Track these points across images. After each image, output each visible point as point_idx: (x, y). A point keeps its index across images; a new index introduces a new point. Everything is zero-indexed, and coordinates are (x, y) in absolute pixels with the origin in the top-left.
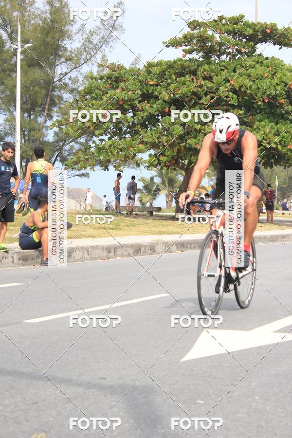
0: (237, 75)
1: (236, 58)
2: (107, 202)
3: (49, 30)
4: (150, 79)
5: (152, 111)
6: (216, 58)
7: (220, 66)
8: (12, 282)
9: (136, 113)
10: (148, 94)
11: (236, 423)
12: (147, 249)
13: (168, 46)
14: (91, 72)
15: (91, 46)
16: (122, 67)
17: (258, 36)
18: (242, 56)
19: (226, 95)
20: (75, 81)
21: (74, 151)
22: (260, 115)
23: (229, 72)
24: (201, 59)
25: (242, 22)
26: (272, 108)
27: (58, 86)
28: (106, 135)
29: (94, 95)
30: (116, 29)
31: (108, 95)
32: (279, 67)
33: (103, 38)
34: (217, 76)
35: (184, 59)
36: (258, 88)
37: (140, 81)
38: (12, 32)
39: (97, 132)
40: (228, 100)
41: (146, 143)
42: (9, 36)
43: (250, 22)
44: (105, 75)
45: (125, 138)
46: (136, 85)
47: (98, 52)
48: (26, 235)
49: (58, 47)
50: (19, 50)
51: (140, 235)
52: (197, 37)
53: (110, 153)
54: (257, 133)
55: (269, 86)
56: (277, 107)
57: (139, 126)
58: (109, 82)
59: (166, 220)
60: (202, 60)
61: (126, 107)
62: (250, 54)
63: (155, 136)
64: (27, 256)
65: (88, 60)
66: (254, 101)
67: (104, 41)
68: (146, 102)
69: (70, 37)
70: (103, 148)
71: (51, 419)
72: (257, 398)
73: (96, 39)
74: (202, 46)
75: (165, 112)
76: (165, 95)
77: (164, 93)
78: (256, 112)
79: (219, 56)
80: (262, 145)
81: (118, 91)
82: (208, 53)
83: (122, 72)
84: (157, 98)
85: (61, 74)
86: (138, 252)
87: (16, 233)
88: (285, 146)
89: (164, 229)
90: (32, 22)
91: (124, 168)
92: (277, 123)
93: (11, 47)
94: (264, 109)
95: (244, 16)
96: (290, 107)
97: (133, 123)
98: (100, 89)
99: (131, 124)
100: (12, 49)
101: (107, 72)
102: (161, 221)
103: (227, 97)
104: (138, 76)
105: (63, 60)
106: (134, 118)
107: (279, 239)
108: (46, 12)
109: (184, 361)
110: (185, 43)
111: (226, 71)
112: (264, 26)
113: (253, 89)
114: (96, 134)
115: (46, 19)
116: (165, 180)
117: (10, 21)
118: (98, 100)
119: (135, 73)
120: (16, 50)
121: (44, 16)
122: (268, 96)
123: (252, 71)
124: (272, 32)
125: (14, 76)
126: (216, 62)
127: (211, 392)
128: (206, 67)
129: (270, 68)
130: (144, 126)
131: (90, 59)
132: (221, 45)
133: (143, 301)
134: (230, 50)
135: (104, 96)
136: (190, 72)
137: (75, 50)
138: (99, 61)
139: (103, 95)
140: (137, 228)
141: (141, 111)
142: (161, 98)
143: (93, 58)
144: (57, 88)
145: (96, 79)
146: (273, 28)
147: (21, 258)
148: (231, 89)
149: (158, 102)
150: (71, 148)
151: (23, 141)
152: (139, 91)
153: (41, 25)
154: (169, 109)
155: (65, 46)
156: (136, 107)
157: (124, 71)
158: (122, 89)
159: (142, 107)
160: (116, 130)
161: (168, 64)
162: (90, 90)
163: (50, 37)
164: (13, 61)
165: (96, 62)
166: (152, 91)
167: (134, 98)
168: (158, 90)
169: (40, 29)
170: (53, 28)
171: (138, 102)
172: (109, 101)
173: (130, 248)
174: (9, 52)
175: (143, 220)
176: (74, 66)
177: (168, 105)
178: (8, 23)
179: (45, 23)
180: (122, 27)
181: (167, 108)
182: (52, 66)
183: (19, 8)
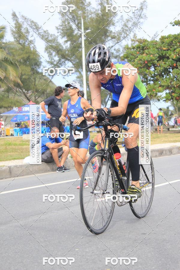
3: (101, 21)
4: (164, 46)
5: (166, 66)
9: (156, 68)
10: (163, 56)
12: (167, 152)
13: (173, 25)
14: (127, 45)
15: (126, 28)
16: (146, 40)
20: (118, 51)
30: (142, 18)
31: (138, 59)
33: (134, 23)
37: (158, 49)
38: (78, 23)
41: (163, 86)
42: (77, 26)
44: (136, 46)
45: (150, 83)
46: (155, 51)
47: (131, 33)
48: (93, 147)
49: (107, 31)
50: (83, 35)
51: (162, 143)
57: (158, 76)
58: (139, 50)
59: (178, 133)
61: (149, 65)
63: (169, 81)
65: (125, 37)
67: (135, 24)
68: (162, 60)
69: (113, 24)
73: (130, 24)
75: (174, 66)
76: (174, 56)
77: (173, 54)
81: (144, 55)
83: (146, 43)
84: (168, 58)
85: (109, 47)
86: (161, 154)
89: (177, 139)
90: (90, 16)
93: (78, 33)
97: (154, 74)
98: (133, 55)
99: (153, 75)
100: (79, 34)
101: (137, 43)
102: (174, 134)
104: (156, 45)
105: (109, 38)
106: (155, 72)
108: (98, 10)
115: (98, 14)
116: (176, 108)
117: (77, 17)
118: (132, 62)
119: (154, 43)
120: (81, 35)
121: (97, 12)
125: (80, 50)
130: (161, 75)
131: (127, 36)
135: (136, 59)
137: (117, 32)
138: (132, 38)
140: (160, 139)
141: (159, 67)
142: (171, 58)
143: (128, 36)
145: (130, 49)
149: (169, 60)
151: (88, 90)
152: (157, 54)
153: (95, 18)
154: (176, 64)
155: (110, 30)
156: (155, 64)
157: (147, 42)
158: (147, 54)
159: (159, 64)
160: (144, 79)
161: (174, 36)
162: (127, 55)
163: (101, 25)
164: (80, 41)
165: (130, 38)
166: (165, 53)
167: (154, 59)
168: (169, 53)
169: (95, 20)
170: (103, 19)
171: (156, 61)
172: (139, 62)
173: (156, 152)
174: (77, 36)
175: (164, 134)
176: (117, 42)
177: (176, 62)
178: (76, 18)
179: (98, 17)
180: (145, 16)
181: (175, 64)
182: (104, 43)
183: (82, 9)
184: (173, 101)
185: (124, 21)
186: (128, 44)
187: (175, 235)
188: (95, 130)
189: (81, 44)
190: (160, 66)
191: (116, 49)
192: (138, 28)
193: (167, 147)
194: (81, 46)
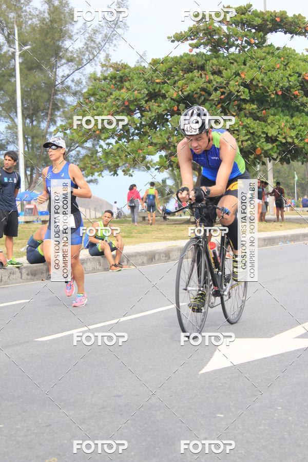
0: (247, 67)
1: (246, 50)
2: (118, 209)
3: (49, 30)
4: (157, 76)
5: (160, 110)
6: (225, 51)
7: (229, 60)
8: (22, 299)
9: (144, 114)
10: (155, 93)
11: (258, 435)
12: (162, 256)
13: (173, 41)
14: (95, 74)
15: (92, 45)
16: (126, 66)
17: (268, 25)
18: (252, 47)
19: (237, 89)
20: (79, 83)
21: (81, 156)
22: (274, 109)
23: (239, 65)
24: (209, 53)
25: (250, 11)
26: (286, 101)
27: (60, 89)
28: (113, 138)
29: (98, 97)
30: (120, 28)
31: (112, 97)
32: (291, 57)
33: (106, 36)
34: (226, 70)
35: (191, 54)
36: (271, 81)
37: (145, 80)
38: (9, 34)
39: (103, 136)
40: (239, 94)
41: (155, 144)
42: (6, 39)
43: (259, 11)
44: (109, 75)
45: (133, 139)
46: (141, 84)
47: (101, 52)
48: (33, 249)
49: (59, 49)
50: (17, 54)
51: (154, 241)
52: (204, 30)
53: (118, 157)
54: (272, 127)
55: (281, 78)
56: (292, 99)
57: (147, 127)
58: (114, 82)
59: (181, 224)
60: (211, 54)
61: (132, 107)
62: (260, 46)
63: (165, 137)
64: (36, 270)
65: (91, 60)
66: (267, 94)
67: (108, 39)
68: (153, 101)
69: (70, 37)
70: (111, 152)
71: (66, 442)
72: (280, 408)
73: (99, 38)
74: (209, 39)
75: (173, 110)
76: (173, 93)
77: (171, 91)
78: (269, 105)
79: (227, 49)
80: (278, 140)
81: (123, 91)
82: (216, 46)
83: (127, 71)
84: (164, 97)
85: (63, 76)
86: (152, 260)
87: (23, 246)
88: (301, 140)
89: (179, 235)
90: (30, 22)
91: (133, 172)
92: (292, 116)
93: (9, 50)
94: (278, 102)
95: (251, 5)
96: (305, 98)
97: (141, 124)
98: (104, 91)
99: (138, 125)
100: (10, 53)
101: (110, 71)
102: (174, 225)
103: (238, 91)
104: (143, 74)
105: (64, 61)
106: (141, 119)
107: (301, 238)
108: (44, 12)
109: (203, 373)
110: (191, 36)
111: (235, 64)
112: (273, 15)
113: (266, 82)
114: (103, 138)
115: (44, 19)
116: (178, 182)
117: (7, 23)
118: (102, 102)
119: (140, 71)
120: (14, 53)
121: (41, 15)
122: (282, 88)
123: (263, 63)
124: (282, 21)
125: (13, 80)
126: (225, 55)
127: (232, 404)
128: (215, 61)
129: (282, 59)
130: (152, 126)
131: (93, 58)
132: (228, 37)
133: (159, 312)
134: (239, 42)
135: (109, 98)
136: (198, 67)
137: (77, 50)
138: (102, 60)
139: (107, 97)
140: (150, 235)
141: (148, 111)
142: (169, 96)
143: (95, 58)
144: (59, 91)
145: (99, 80)
146: (283, 16)
147: (30, 273)
148: (242, 82)
149: (165, 101)
150: (77, 154)
151: (26, 149)
152: (145, 90)
153: (38, 25)
154: (178, 107)
155: (65, 47)
156: (142, 107)
157: (128, 69)
158: (128, 89)
159: (149, 106)
160: (124, 132)
161: (175, 60)
162: (94, 92)
163: (49, 38)
164: (11, 64)
165: (100, 62)
166: (159, 89)
167: (140, 98)
168: (165, 88)
169: (38, 29)
170: (52, 28)
171: (144, 102)
172: (114, 103)
173: (143, 257)
174: (7, 56)
175: (156, 226)
176: (76, 67)
177: (177, 103)
178: (5, 25)
179: (43, 24)
180: (125, 24)
181: (176, 107)
182: (53, 69)
183: (15, 9)
184: (173, 170)
185: (90, 32)
186: (95, 71)
187: (172, 398)
188: (38, 218)
189: (14, 69)
190: (150, 110)
191: (75, 79)
192: (113, 45)
193: (160, 248)
194: (14, 73)
